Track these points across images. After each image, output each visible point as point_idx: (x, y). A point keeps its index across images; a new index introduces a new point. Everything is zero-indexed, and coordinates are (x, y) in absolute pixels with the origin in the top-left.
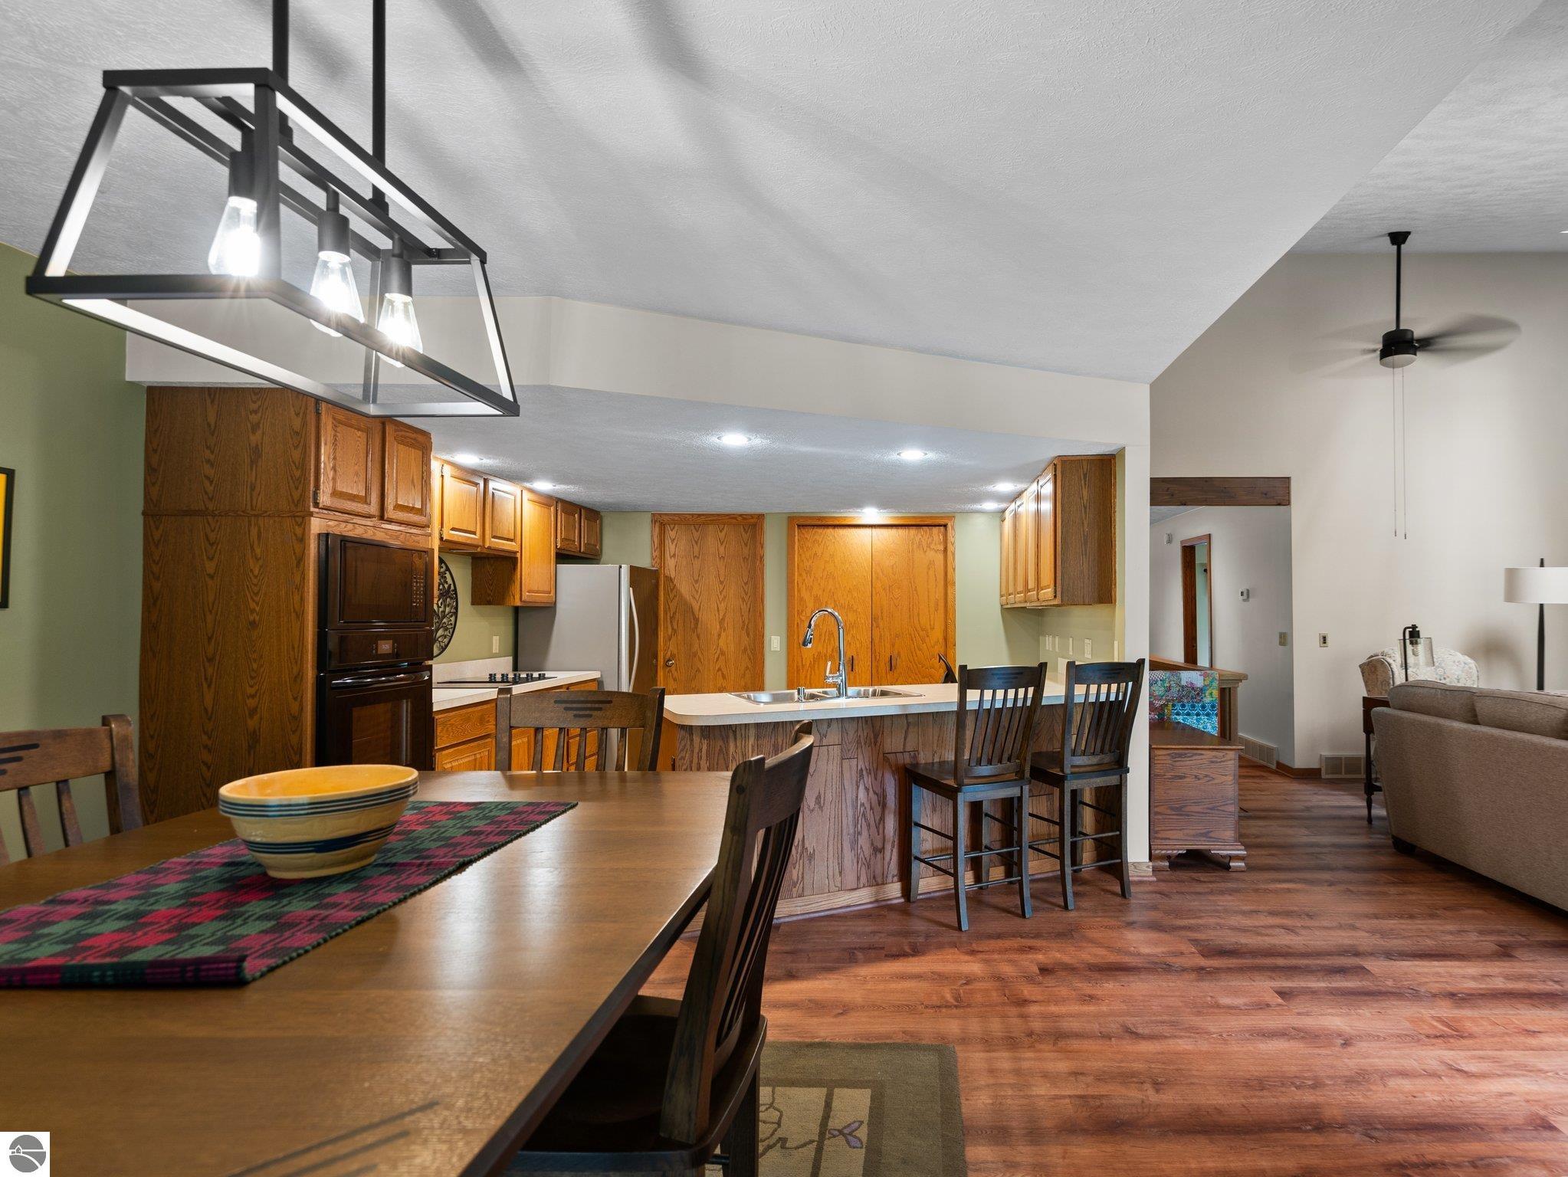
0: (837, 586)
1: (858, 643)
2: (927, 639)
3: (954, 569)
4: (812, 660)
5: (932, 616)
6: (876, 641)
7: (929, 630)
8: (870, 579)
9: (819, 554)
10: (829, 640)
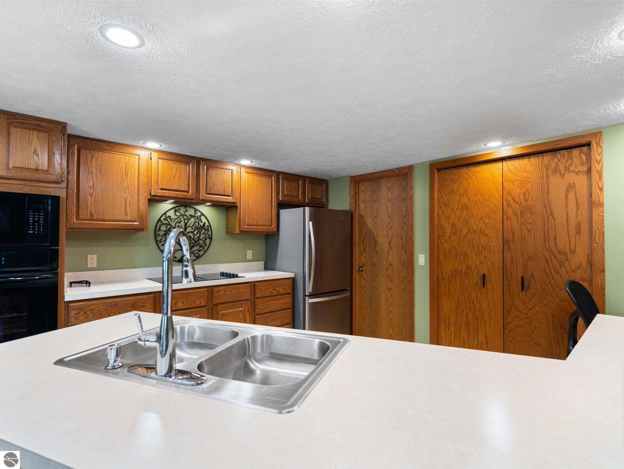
0: (471, 214)
1: (489, 262)
2: (566, 263)
3: (601, 189)
4: (450, 275)
5: (573, 240)
6: (508, 261)
7: (569, 254)
8: (500, 206)
9: (455, 190)
10: (464, 258)
